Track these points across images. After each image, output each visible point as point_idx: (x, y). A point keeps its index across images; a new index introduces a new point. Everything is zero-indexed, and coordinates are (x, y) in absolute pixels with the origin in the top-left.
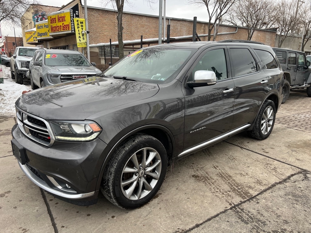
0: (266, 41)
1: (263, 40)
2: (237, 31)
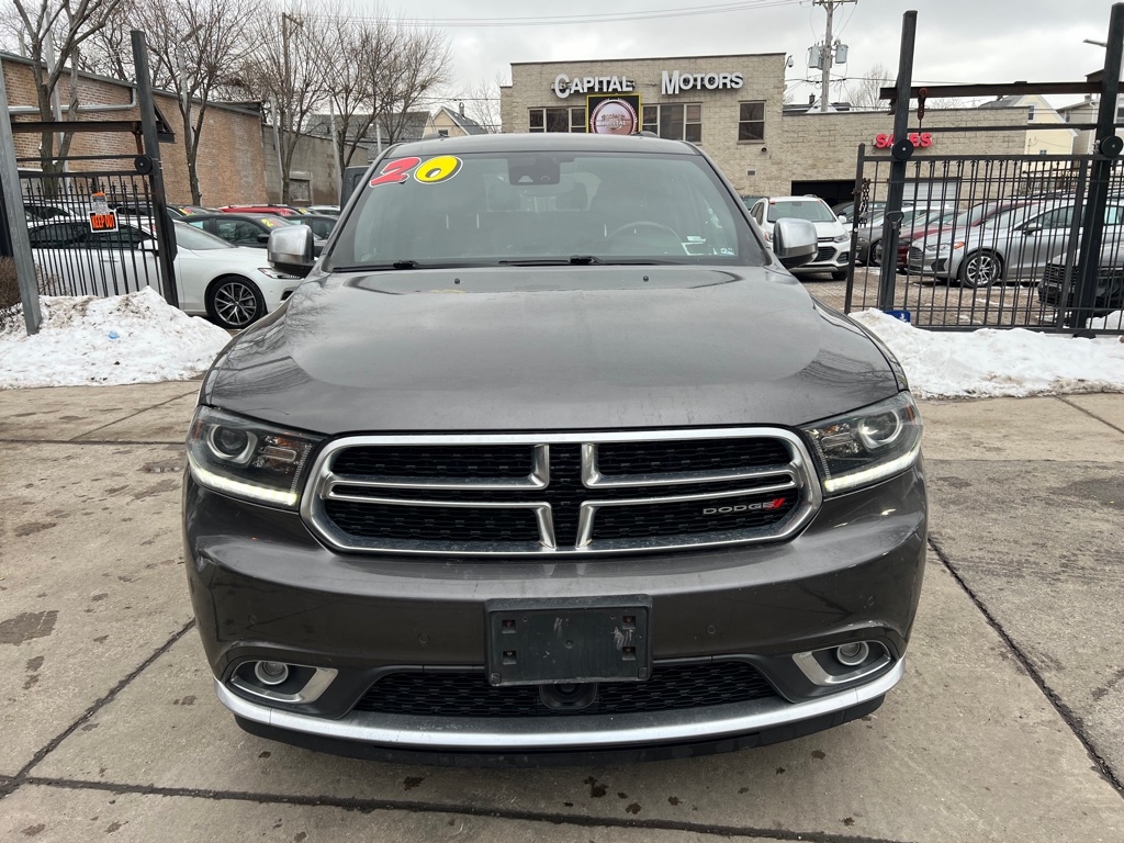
0: (237, 146)
1: (226, 140)
2: (134, 103)
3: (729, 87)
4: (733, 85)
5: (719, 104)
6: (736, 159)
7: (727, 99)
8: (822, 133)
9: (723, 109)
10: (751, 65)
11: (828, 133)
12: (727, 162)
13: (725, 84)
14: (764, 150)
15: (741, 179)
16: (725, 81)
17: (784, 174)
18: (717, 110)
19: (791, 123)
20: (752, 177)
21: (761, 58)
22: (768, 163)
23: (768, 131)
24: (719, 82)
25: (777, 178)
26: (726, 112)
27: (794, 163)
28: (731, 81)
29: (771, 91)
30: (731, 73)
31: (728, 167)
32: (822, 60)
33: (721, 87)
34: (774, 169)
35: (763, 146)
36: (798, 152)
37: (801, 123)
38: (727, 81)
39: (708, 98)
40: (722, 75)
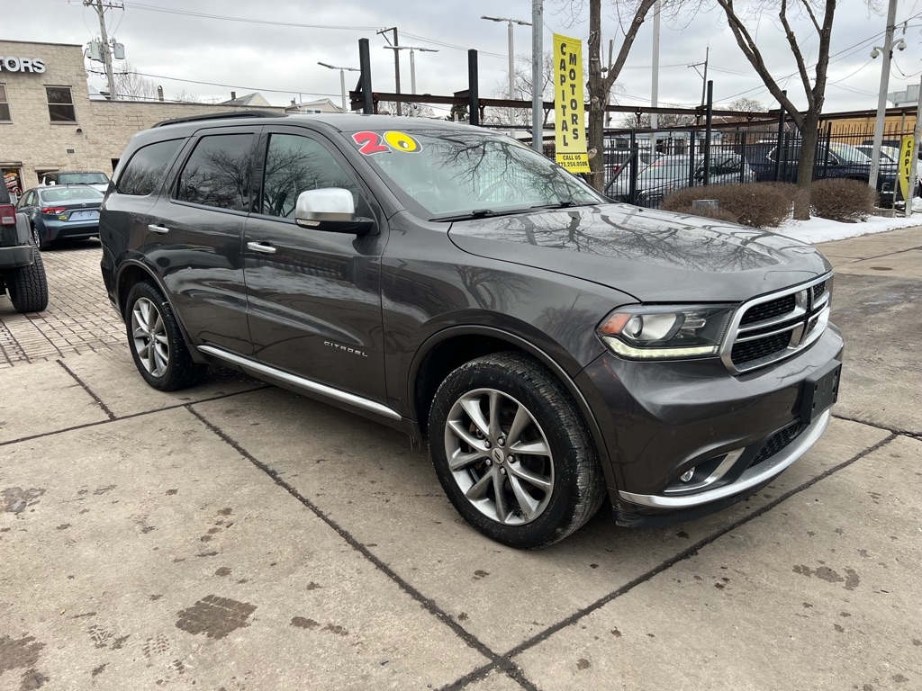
3: (31, 70)
4: (35, 69)
5: (23, 86)
6: (52, 138)
7: (32, 82)
8: (131, 119)
9: (29, 92)
10: (50, 52)
11: (135, 119)
12: (43, 140)
13: (27, 68)
14: (79, 131)
15: (62, 156)
16: (26, 65)
17: (103, 153)
18: (22, 92)
19: (100, 108)
20: (72, 155)
21: (59, 48)
22: (85, 143)
23: (78, 113)
24: (20, 66)
25: (97, 156)
26: (32, 94)
27: (110, 143)
28: (33, 66)
29: (75, 78)
30: (32, 58)
31: (45, 145)
32: (102, 55)
33: (23, 70)
34: (92, 147)
35: (77, 128)
36: (111, 134)
37: (110, 109)
38: (29, 65)
39: (11, 80)
40: (22, 60)
